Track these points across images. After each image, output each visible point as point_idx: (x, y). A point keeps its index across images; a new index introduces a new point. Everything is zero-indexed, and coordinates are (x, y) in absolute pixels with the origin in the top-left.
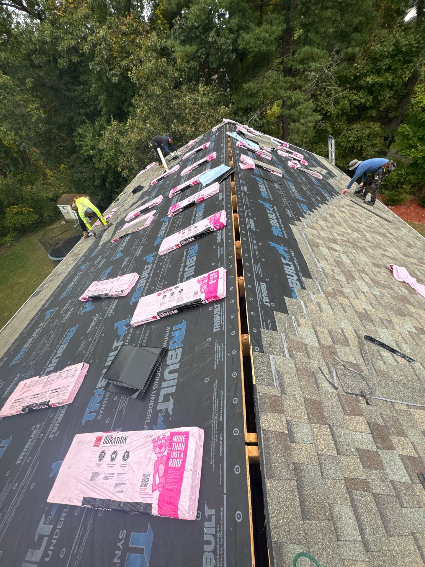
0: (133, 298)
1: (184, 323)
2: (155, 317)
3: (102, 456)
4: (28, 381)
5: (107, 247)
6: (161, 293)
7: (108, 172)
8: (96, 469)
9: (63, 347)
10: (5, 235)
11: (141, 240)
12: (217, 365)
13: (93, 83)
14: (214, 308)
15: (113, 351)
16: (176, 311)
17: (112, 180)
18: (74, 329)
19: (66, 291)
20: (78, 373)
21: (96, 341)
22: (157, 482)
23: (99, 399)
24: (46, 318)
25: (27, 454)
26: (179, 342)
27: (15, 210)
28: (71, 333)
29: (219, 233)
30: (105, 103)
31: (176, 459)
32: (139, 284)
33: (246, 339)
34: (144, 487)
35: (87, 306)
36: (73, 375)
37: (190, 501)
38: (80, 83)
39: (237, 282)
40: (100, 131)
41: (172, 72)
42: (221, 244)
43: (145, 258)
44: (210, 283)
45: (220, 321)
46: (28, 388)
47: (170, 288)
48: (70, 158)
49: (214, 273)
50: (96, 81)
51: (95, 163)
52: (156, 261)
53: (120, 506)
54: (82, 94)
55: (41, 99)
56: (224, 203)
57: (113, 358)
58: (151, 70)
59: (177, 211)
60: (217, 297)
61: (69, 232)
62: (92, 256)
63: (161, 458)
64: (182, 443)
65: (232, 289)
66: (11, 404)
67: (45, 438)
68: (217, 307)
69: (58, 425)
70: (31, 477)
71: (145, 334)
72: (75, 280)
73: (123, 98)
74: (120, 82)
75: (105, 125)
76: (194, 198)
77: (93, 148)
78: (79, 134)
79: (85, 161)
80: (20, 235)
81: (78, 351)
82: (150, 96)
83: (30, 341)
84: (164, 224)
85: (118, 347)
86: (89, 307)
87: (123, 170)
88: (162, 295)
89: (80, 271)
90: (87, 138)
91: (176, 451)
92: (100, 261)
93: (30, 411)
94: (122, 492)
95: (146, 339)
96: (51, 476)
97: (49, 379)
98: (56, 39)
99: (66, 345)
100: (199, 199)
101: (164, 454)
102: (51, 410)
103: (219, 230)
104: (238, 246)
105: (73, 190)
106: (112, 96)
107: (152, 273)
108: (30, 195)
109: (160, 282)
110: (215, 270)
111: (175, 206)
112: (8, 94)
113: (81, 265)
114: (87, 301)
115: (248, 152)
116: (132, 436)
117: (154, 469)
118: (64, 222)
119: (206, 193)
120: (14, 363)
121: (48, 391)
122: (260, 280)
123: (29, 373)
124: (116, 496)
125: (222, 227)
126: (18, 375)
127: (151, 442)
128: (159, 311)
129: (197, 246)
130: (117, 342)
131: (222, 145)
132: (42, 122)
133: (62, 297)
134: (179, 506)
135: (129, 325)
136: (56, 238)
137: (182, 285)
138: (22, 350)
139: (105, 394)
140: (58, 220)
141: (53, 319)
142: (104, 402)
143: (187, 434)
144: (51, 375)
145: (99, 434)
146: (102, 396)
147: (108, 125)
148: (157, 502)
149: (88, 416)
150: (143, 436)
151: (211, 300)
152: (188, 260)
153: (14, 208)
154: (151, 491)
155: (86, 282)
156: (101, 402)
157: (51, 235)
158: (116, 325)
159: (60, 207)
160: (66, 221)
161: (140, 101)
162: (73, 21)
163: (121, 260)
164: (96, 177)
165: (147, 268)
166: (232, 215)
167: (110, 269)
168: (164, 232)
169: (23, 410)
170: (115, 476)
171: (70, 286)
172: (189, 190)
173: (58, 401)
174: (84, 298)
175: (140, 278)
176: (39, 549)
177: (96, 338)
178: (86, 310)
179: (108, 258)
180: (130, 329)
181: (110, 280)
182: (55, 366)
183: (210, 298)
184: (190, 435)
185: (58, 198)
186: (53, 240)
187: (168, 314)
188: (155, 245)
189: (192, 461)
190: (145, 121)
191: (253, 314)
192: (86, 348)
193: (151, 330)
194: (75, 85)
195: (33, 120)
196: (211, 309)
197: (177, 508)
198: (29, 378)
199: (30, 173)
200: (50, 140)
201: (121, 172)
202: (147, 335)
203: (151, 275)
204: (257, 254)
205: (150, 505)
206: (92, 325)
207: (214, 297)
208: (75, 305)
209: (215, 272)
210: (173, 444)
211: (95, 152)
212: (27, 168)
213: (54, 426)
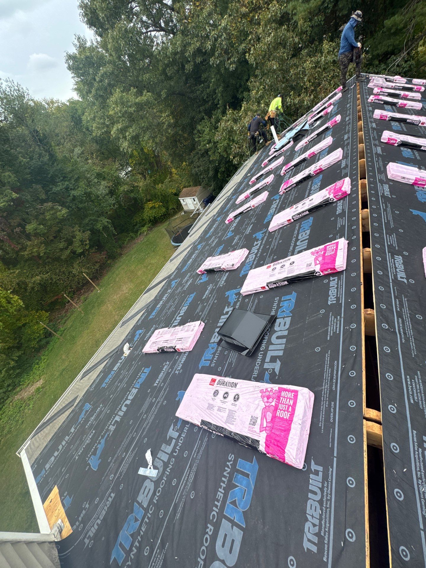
0: (242, 271)
1: (294, 294)
2: (264, 288)
3: (216, 393)
4: (161, 330)
5: (219, 229)
6: (270, 266)
7: (221, 163)
8: (211, 402)
9: (184, 309)
10: (143, 226)
11: (250, 220)
12: (330, 336)
13: (212, 78)
14: (330, 281)
15: (224, 315)
16: (286, 283)
17: (223, 169)
18: (193, 296)
19: (187, 266)
20: (196, 328)
21: (210, 305)
22: (265, 426)
23: (213, 351)
24: (172, 286)
25: (161, 381)
26: (288, 312)
27: (150, 206)
28: (190, 298)
29: (340, 204)
30: (222, 95)
31: (284, 411)
32: (249, 259)
33: (370, 314)
34: (252, 426)
35: (203, 277)
36: (193, 330)
37: (297, 451)
38: (201, 82)
39: (361, 254)
40: (216, 125)
41: (291, 39)
42: (342, 214)
43: (254, 236)
44: (326, 255)
45: (337, 294)
46: (161, 335)
47: (280, 261)
48: (190, 155)
49: (331, 244)
50: (215, 75)
51: (210, 156)
52: (266, 237)
53: (230, 434)
54: (202, 92)
55: (171, 107)
56: (348, 170)
57: (225, 320)
58: (269, 44)
59: (289, 187)
60: (335, 269)
61: (186, 221)
62: (207, 237)
63: (269, 407)
64: (290, 399)
65: (354, 261)
66: (150, 345)
67: (173, 372)
68: (334, 280)
69: (181, 365)
70: (164, 396)
71: (253, 302)
72: (193, 257)
73: (238, 86)
74: (236, 68)
75: (220, 116)
76: (311, 170)
77: (209, 142)
78: (198, 131)
79: (203, 155)
80: (153, 225)
81: (196, 313)
82: (266, 74)
83: (161, 303)
84: (274, 202)
85: (229, 311)
86: (205, 278)
87: (234, 158)
88: (272, 268)
89: (197, 250)
90: (205, 133)
91: (283, 404)
92: (213, 241)
93: (162, 351)
94: (233, 424)
95: (254, 306)
96: (177, 399)
97: (175, 331)
98: (185, 46)
99: (187, 307)
100: (316, 171)
101: (271, 404)
102: (176, 354)
103: (339, 200)
104: (365, 216)
105: (191, 184)
106: (228, 86)
107: (261, 248)
108: (160, 192)
109: (269, 257)
110: (333, 242)
111: (288, 183)
112: (149, 108)
113: (198, 245)
114: (203, 274)
115: (385, 106)
116: (242, 384)
117: (262, 414)
118: (183, 213)
119: (325, 162)
120: (151, 317)
121: (175, 339)
122: (393, 253)
123: (161, 325)
124: (228, 426)
125: (345, 195)
126: (154, 326)
127: (259, 392)
128: (268, 282)
129: (311, 220)
130: (228, 308)
131: (348, 105)
132: (171, 127)
133: (183, 270)
134: (286, 450)
135: (239, 294)
136: (177, 227)
137: (293, 258)
138: (156, 309)
139: (217, 348)
140: (179, 211)
141: (177, 288)
142: (217, 354)
143: (296, 392)
144: (177, 328)
145: (214, 377)
146: (215, 349)
147: (223, 117)
148: (264, 440)
149: (203, 363)
150: (252, 386)
151: (326, 273)
152: (300, 235)
153: (150, 204)
154: (259, 430)
155: (202, 259)
156: (214, 354)
157: (173, 225)
158: (227, 293)
159: (181, 200)
160: (185, 212)
161: (255, 82)
162: (199, 22)
163: (232, 239)
164: (210, 169)
165: (257, 245)
166: (358, 182)
167: (222, 247)
168: (274, 210)
169: (158, 350)
170: (227, 411)
171: (189, 262)
172: (304, 164)
173: (182, 347)
174: (201, 271)
175: (249, 254)
176: (170, 446)
177: (210, 304)
178: (201, 281)
179: (220, 238)
180: (239, 297)
181: (222, 256)
182: (179, 323)
183: (326, 270)
184: (299, 393)
185: (180, 192)
186: (175, 228)
187: (278, 285)
188: (265, 223)
189: (301, 417)
190: (259, 103)
191: (382, 289)
192: (202, 310)
193: (259, 300)
194: (197, 86)
195: (165, 127)
196: (326, 281)
197: (284, 452)
198: (162, 328)
199: (161, 173)
200: (176, 141)
201: (232, 161)
202: (256, 303)
203: (260, 250)
204: (392, 223)
205: (258, 441)
206: (207, 293)
207: (331, 269)
208: (193, 277)
209: (334, 243)
210: (281, 398)
211: (211, 145)
212: (159, 170)
213: (179, 366)
